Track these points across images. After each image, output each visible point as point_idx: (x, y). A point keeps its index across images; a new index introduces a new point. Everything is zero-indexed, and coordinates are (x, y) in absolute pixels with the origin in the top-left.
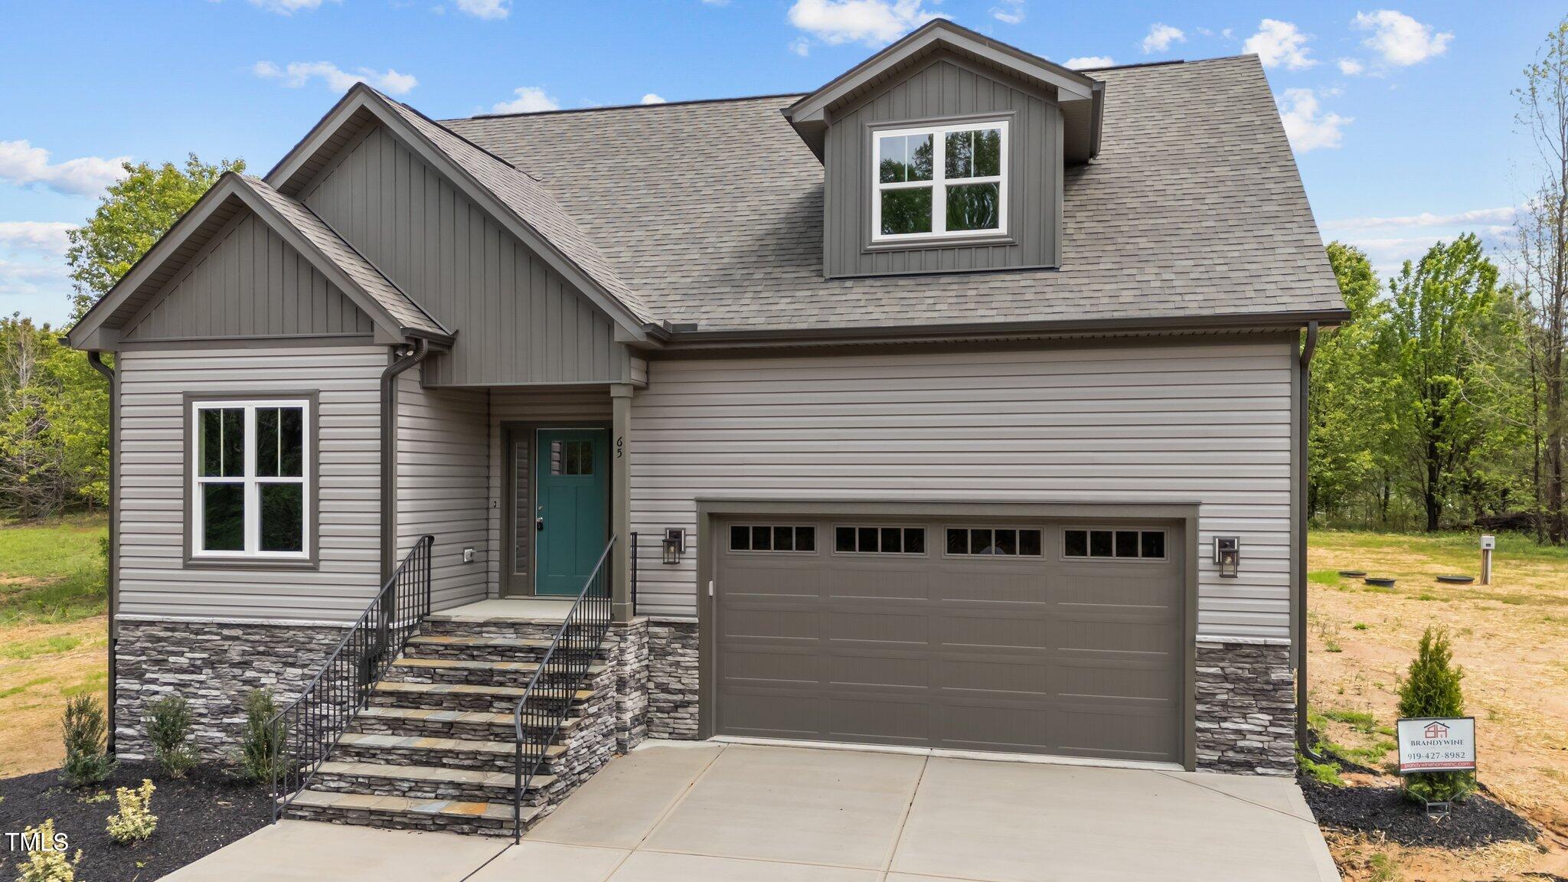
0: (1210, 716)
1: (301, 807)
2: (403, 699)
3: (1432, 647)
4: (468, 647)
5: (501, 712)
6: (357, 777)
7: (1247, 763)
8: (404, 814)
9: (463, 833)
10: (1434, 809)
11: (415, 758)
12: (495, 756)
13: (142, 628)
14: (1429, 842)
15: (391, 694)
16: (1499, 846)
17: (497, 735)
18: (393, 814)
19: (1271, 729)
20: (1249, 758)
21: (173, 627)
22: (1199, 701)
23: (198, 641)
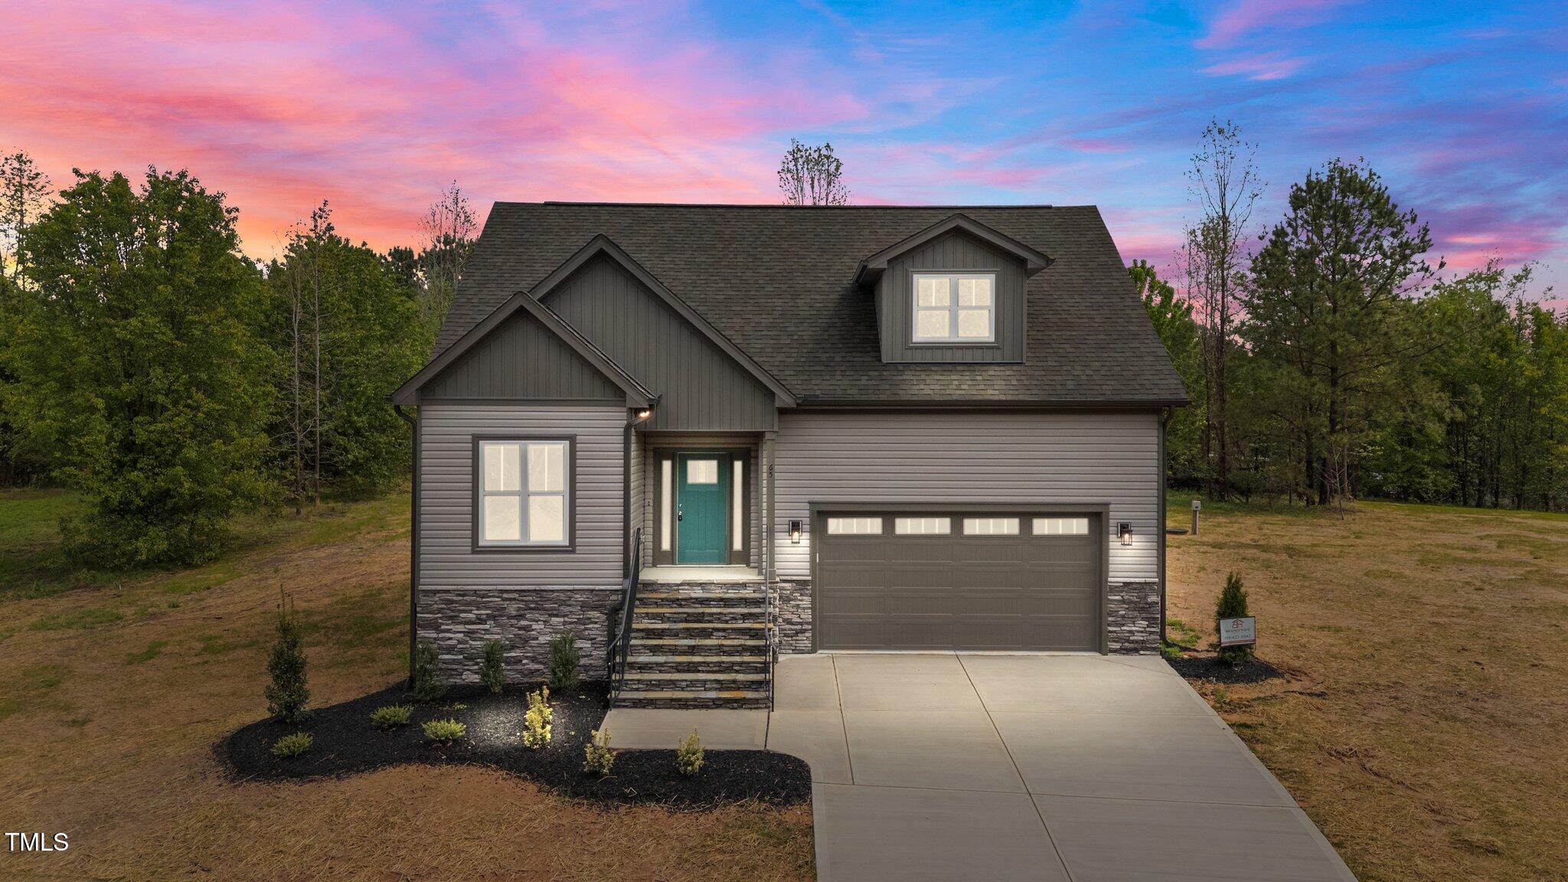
0: (1116, 624)
1: (624, 700)
2: (650, 633)
3: (1233, 580)
4: (678, 600)
5: (719, 638)
6: (651, 681)
7: (1132, 648)
8: (695, 699)
9: (733, 709)
10: (1236, 665)
11: (679, 668)
12: (733, 664)
13: (438, 595)
14: (1237, 681)
15: (642, 630)
16: (1269, 681)
17: (724, 652)
18: (687, 700)
19: (1148, 629)
20: (1136, 646)
21: (464, 594)
22: (1110, 615)
23: (483, 602)
